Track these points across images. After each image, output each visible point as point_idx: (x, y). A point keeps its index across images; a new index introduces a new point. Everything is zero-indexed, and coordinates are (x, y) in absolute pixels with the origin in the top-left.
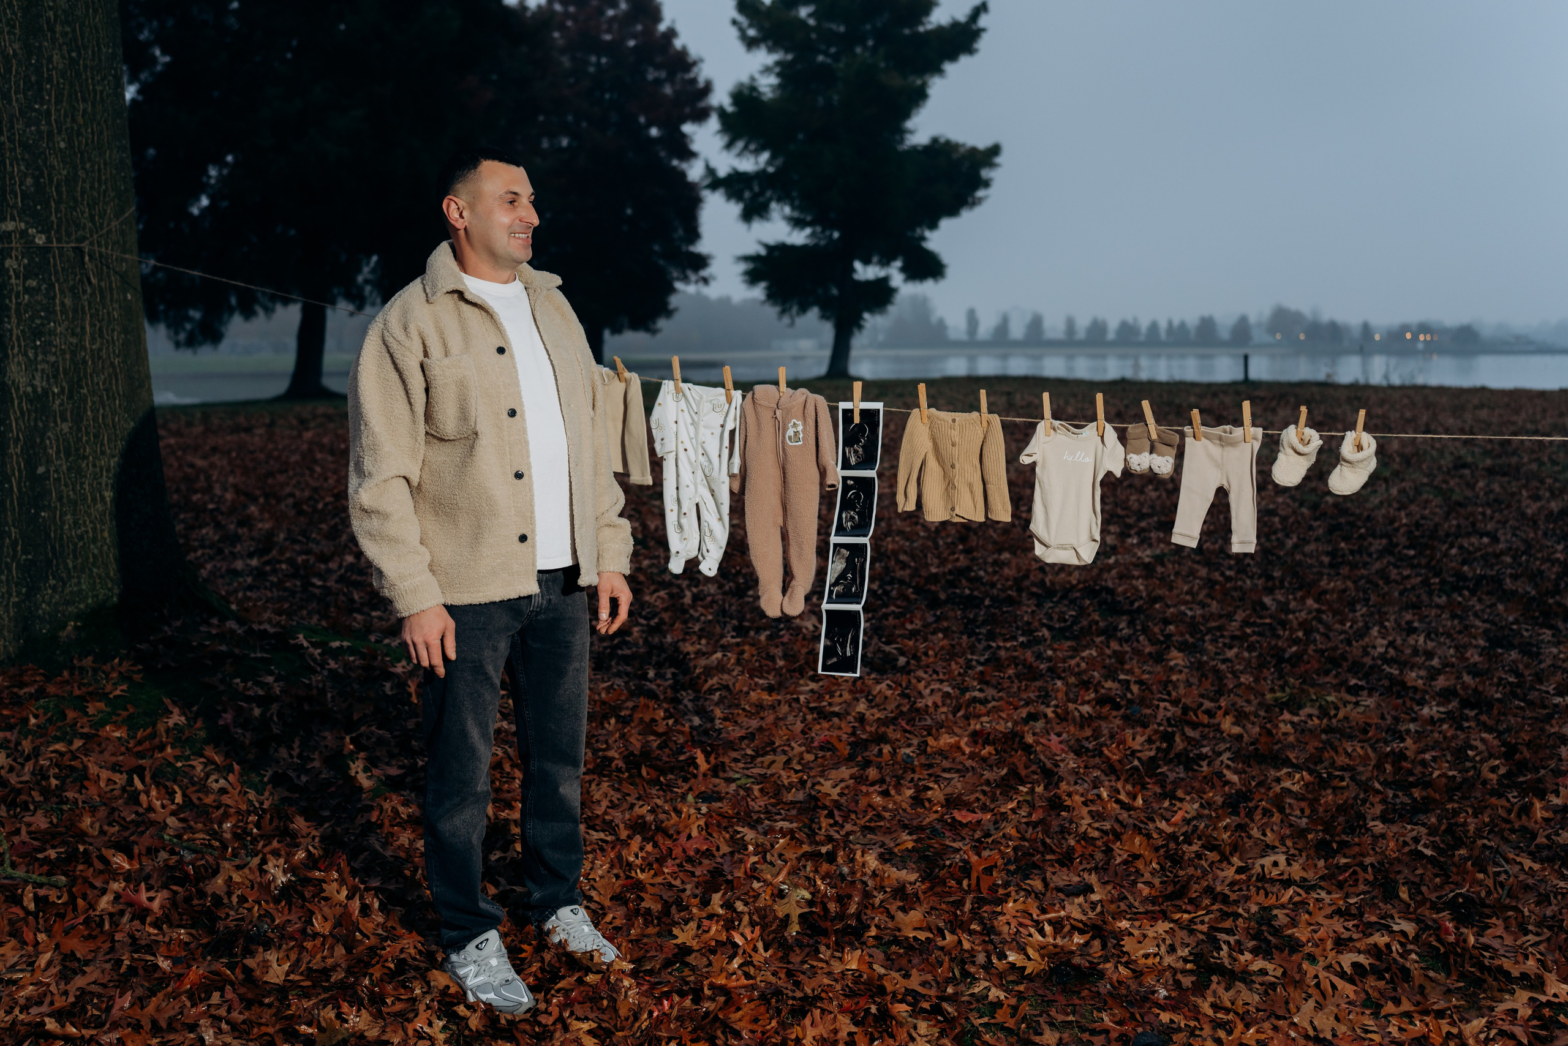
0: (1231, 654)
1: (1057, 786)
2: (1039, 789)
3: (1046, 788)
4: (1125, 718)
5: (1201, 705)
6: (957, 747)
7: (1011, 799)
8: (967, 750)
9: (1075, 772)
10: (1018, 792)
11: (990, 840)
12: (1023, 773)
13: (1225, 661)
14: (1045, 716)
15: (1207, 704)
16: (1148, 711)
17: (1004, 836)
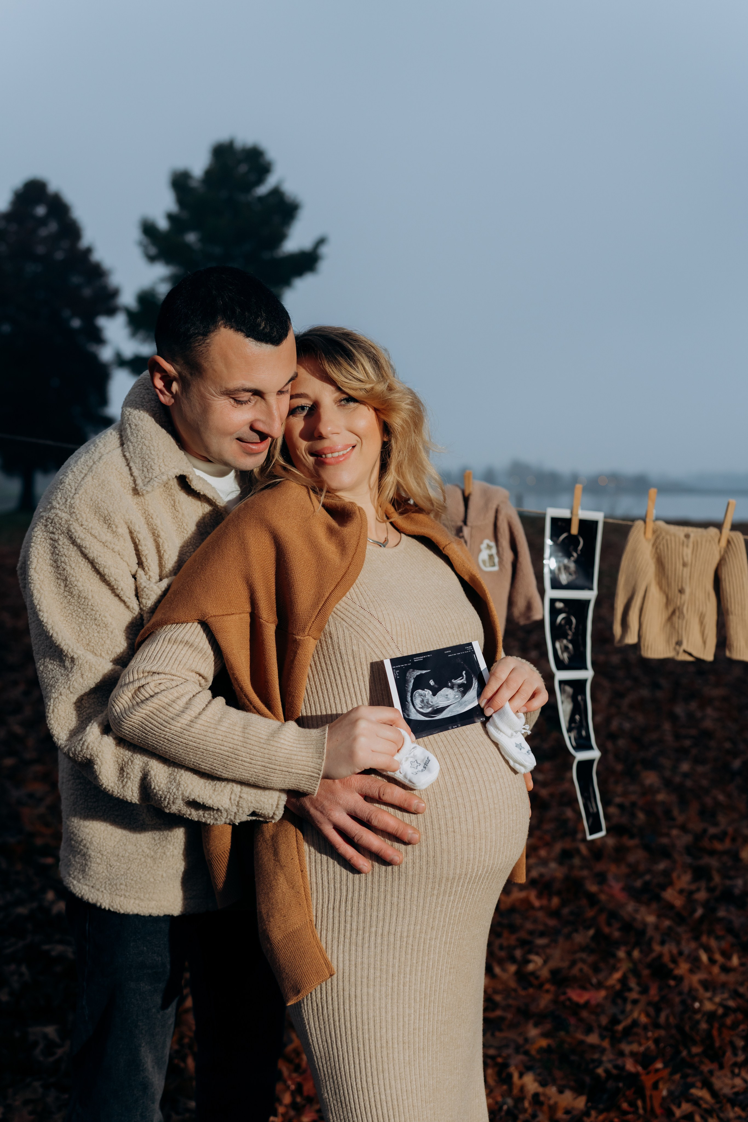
0: (685, 767)
1: (651, 950)
2: (636, 954)
3: (641, 952)
4: (647, 847)
5: (705, 831)
6: (526, 901)
7: (614, 969)
8: (537, 903)
9: (657, 927)
10: (620, 960)
11: (620, 1027)
12: (606, 930)
13: (686, 775)
14: (578, 851)
15: (712, 830)
16: (665, 841)
17: (635, 1023)
